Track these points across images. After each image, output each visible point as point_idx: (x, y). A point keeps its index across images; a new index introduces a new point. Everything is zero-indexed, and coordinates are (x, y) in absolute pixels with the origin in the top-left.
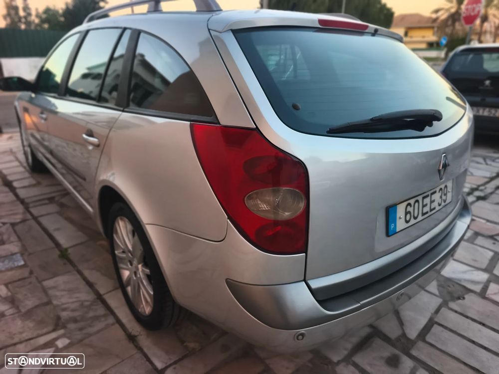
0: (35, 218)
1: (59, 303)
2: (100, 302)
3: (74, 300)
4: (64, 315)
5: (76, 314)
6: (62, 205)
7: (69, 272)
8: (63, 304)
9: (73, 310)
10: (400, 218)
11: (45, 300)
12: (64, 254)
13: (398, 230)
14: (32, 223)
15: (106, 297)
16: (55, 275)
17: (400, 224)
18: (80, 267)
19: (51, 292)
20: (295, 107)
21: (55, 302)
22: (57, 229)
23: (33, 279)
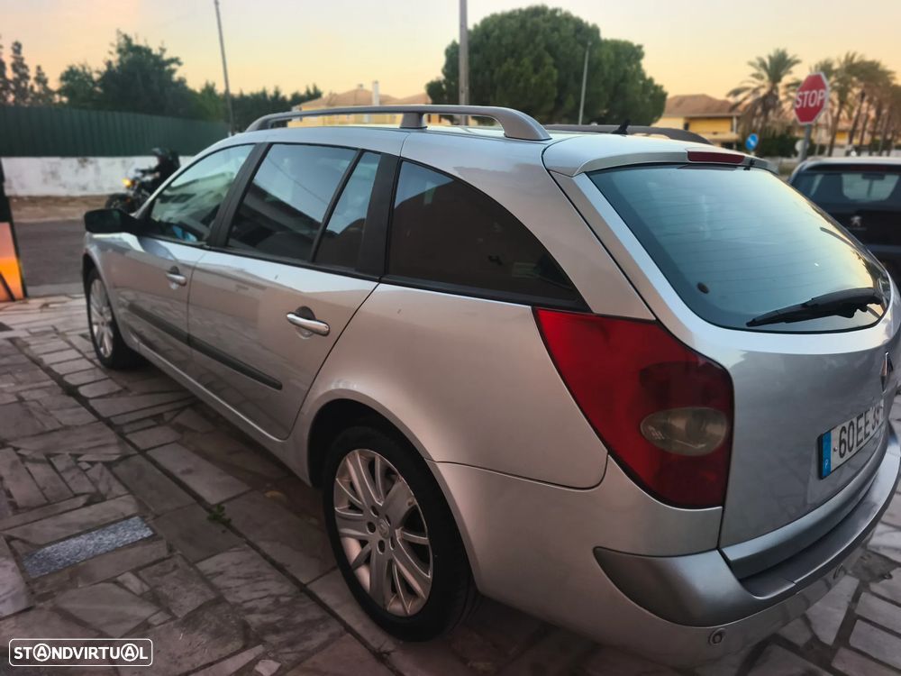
0: (143, 452)
1: (240, 601)
2: (307, 598)
3: (263, 594)
4: (254, 619)
5: (272, 618)
6: (180, 428)
7: (235, 546)
8: (245, 602)
9: (266, 612)
10: (835, 450)
11: (212, 596)
12: (217, 515)
13: (832, 469)
14: (139, 459)
15: (313, 587)
16: (213, 552)
17: (835, 460)
18: (251, 538)
19: (217, 581)
20: (703, 288)
21: (230, 599)
22: (189, 472)
23: (179, 561)
